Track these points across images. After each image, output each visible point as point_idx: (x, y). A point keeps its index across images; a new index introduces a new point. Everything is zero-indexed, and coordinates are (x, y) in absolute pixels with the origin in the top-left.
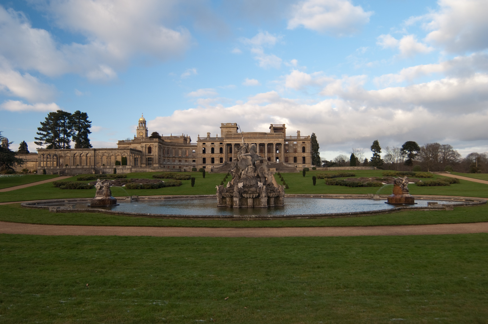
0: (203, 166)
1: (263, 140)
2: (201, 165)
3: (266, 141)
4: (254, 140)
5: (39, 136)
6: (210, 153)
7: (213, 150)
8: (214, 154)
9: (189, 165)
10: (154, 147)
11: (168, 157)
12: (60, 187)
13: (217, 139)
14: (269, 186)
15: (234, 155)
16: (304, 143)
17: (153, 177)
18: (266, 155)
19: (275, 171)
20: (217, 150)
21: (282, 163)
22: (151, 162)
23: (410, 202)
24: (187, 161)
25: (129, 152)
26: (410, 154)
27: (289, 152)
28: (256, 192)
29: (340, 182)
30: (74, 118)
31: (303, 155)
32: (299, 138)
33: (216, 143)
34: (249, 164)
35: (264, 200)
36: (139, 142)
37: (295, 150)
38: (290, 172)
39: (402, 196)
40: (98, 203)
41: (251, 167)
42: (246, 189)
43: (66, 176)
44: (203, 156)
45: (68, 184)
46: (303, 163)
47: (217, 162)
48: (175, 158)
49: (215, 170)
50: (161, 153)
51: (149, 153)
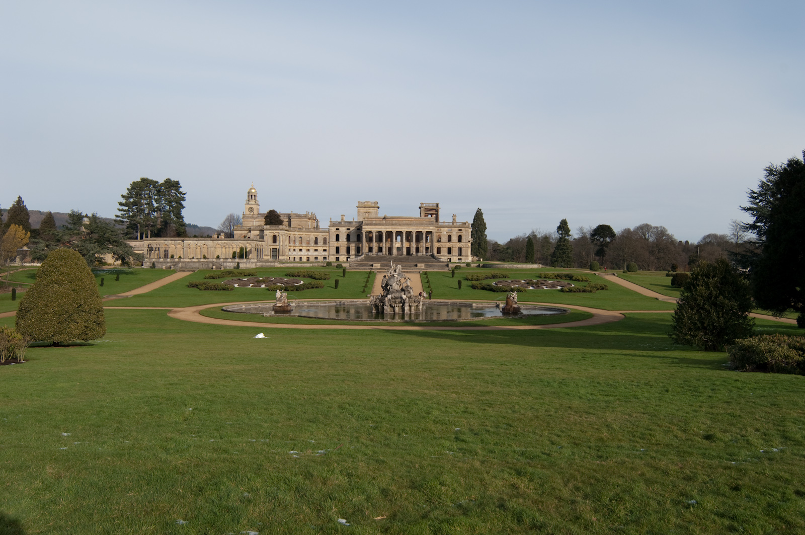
0: (336, 257)
1: (409, 227)
2: (333, 255)
3: (414, 229)
4: (399, 227)
6: (345, 240)
7: (348, 237)
8: (349, 243)
9: (318, 255)
10: (280, 236)
11: (294, 246)
12: (198, 288)
13: (354, 223)
14: (411, 298)
15: (375, 245)
16: (460, 230)
17: (287, 275)
18: (414, 245)
19: (423, 267)
20: (353, 238)
21: (432, 256)
22: (275, 253)
23: (516, 311)
24: (316, 250)
25: (254, 244)
26: (603, 241)
27: (442, 241)
28: (401, 302)
29: (486, 286)
30: (163, 188)
31: (459, 245)
32: (455, 224)
33: (352, 229)
34: (396, 281)
35: (407, 308)
36: (261, 228)
37: (450, 239)
38: (440, 269)
39: (511, 307)
40: (279, 308)
41: (397, 284)
42: (394, 300)
43: (184, 271)
44: (336, 244)
45: (209, 285)
46: (459, 255)
47: (353, 252)
48: (302, 247)
49: (353, 264)
50: (287, 243)
51: (273, 243)
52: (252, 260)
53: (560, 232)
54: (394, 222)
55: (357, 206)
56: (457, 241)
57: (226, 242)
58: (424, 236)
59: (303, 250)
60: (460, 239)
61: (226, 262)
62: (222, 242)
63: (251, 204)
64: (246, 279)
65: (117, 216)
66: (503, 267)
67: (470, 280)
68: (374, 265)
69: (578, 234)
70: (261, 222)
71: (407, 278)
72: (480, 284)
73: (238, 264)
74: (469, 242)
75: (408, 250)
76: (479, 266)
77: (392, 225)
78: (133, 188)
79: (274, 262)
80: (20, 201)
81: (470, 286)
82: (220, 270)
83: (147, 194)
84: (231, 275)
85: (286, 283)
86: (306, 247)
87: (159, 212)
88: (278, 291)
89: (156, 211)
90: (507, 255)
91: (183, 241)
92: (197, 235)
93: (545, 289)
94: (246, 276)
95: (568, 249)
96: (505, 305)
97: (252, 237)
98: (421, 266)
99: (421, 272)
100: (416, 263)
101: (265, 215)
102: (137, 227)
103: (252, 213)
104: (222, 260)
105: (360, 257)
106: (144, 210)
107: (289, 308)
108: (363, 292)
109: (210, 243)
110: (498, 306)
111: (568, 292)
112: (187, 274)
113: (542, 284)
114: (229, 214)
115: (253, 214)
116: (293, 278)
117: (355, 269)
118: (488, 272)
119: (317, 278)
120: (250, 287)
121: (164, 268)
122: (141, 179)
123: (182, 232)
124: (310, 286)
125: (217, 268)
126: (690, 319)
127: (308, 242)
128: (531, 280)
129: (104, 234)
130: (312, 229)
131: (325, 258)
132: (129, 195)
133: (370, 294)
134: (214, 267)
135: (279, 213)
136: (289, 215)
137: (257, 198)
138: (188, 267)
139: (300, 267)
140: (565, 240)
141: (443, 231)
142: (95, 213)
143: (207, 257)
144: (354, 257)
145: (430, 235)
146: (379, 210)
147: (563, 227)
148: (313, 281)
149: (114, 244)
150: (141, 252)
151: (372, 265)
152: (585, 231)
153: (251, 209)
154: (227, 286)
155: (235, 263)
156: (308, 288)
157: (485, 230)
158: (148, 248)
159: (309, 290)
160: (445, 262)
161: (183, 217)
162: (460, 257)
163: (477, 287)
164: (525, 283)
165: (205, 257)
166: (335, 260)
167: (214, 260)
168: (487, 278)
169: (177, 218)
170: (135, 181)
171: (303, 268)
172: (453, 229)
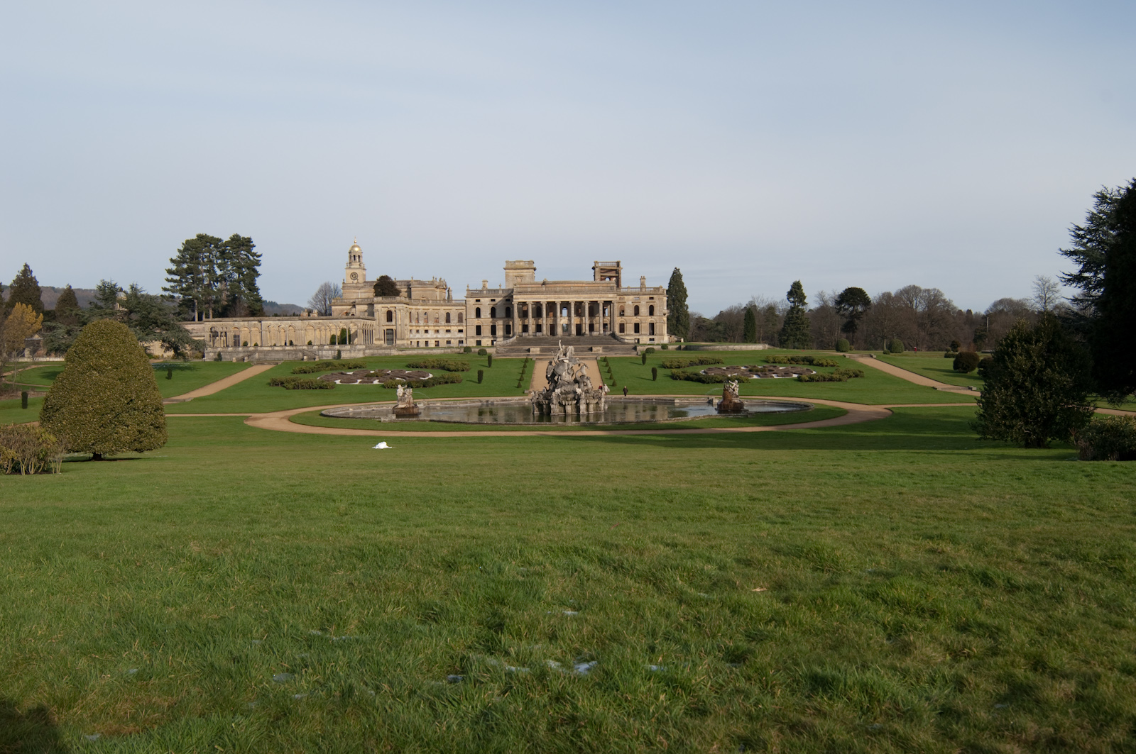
0: (476, 340)
1: (580, 295)
2: (473, 337)
3: (586, 299)
4: (565, 295)
5: (168, 285)
6: (489, 316)
7: (493, 311)
8: (495, 320)
9: (451, 338)
10: (398, 311)
11: (416, 326)
12: (284, 387)
13: (501, 292)
14: (588, 393)
15: (531, 322)
16: (652, 298)
17: (409, 366)
18: (586, 320)
19: (601, 352)
20: (500, 312)
21: (613, 335)
22: (391, 335)
23: (738, 408)
24: (448, 331)
25: (360, 323)
26: (853, 311)
27: (626, 314)
28: (574, 399)
29: (691, 376)
30: (229, 248)
31: (650, 319)
32: (644, 290)
33: (498, 300)
34: (567, 368)
35: (583, 407)
36: (369, 302)
37: (637, 311)
38: (625, 354)
39: (731, 402)
40: (402, 411)
41: (568, 372)
42: (564, 396)
43: (262, 364)
44: (477, 322)
45: (299, 382)
46: (650, 334)
47: (500, 332)
48: (428, 326)
49: (501, 350)
50: (407, 321)
51: (388, 321)
52: (359, 347)
53: (792, 299)
54: (558, 289)
55: (505, 267)
56: (648, 313)
57: (321, 321)
58: (601, 308)
59: (430, 332)
60: (651, 311)
61: (322, 350)
62: (316, 321)
63: (354, 269)
64: (351, 373)
65: (165, 289)
66: (714, 349)
67: (668, 368)
68: (531, 349)
69: (816, 302)
70: (369, 293)
71: (581, 365)
72: (683, 372)
73: (339, 352)
74: (665, 314)
75: (579, 327)
76: (679, 348)
77: (556, 292)
78: (186, 249)
79: (390, 349)
80: (27, 270)
81: (668, 376)
82: (313, 361)
83: (206, 257)
84: (330, 367)
85: (408, 377)
86: (434, 326)
87: (224, 282)
88: (400, 386)
89: (220, 281)
90: (717, 334)
91: (260, 322)
92: (279, 314)
93: (775, 377)
94: (351, 368)
95: (803, 323)
96: (722, 400)
97: (357, 314)
98: (598, 350)
99: (599, 358)
100: (590, 346)
101: (375, 284)
102: (194, 304)
103: (356, 281)
104: (315, 347)
105: (511, 340)
106: (203, 280)
107: (415, 410)
108: (518, 387)
109: (298, 323)
110: (710, 402)
111: (808, 381)
112: (266, 367)
113: (770, 370)
114: (322, 283)
115: (358, 282)
116: (417, 370)
117: (504, 356)
118: (693, 356)
119: (452, 369)
120: (357, 383)
121: (234, 360)
122: (198, 236)
123: (257, 309)
124: (442, 380)
125: (309, 359)
126: (1003, 402)
127: (437, 320)
128: (755, 367)
129: (149, 313)
130: (442, 302)
131: (461, 342)
132: (181, 258)
133: (527, 389)
134: (305, 357)
135: (394, 280)
136: (408, 282)
137: (363, 260)
138: (268, 358)
139: (426, 355)
140: (799, 310)
141: (628, 300)
142: (135, 283)
143: (294, 343)
144: (502, 339)
145: (609, 306)
146: (535, 272)
147: (796, 292)
148: (447, 374)
149: (163, 327)
150: (202, 338)
151: (529, 350)
152: (827, 297)
153: (354, 276)
154: (325, 383)
155: (335, 350)
156: (440, 384)
157: (685, 299)
158: (211, 332)
159: (441, 386)
160: (632, 344)
161: (258, 289)
162: (652, 337)
163: (679, 377)
164: (746, 370)
165: (291, 344)
166: (475, 345)
167: (305, 348)
168: (692, 364)
169: (250, 290)
170: (189, 239)
171: (431, 355)
172: (641, 296)
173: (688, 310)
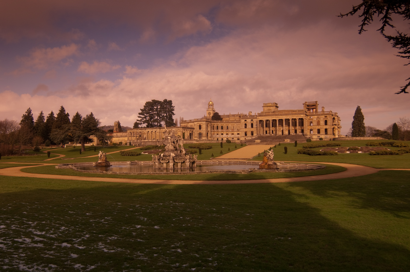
0: (245, 138)
1: (288, 116)
2: (243, 137)
3: (290, 117)
4: (280, 116)
6: (250, 127)
7: (252, 125)
8: (253, 128)
9: (234, 137)
10: (203, 125)
11: (217, 132)
13: (255, 116)
15: (265, 129)
16: (326, 117)
17: (189, 148)
18: (292, 128)
21: (304, 135)
22: (200, 135)
24: (233, 134)
27: (313, 125)
31: (325, 127)
32: (323, 113)
33: (254, 120)
37: (318, 123)
44: (245, 130)
48: (223, 132)
50: (210, 129)
51: (200, 129)
54: (277, 113)
55: (263, 106)
56: (324, 124)
58: (298, 122)
59: (224, 134)
60: (326, 123)
63: (210, 111)
67: (306, 148)
75: (290, 131)
77: (276, 115)
86: (226, 132)
93: (360, 153)
98: (288, 141)
105: (255, 137)
111: (375, 155)
112: (138, 148)
121: (133, 145)
122: (152, 100)
127: (227, 129)
130: (230, 121)
131: (238, 139)
132: (143, 108)
134: (158, 144)
141: (314, 118)
153: (210, 114)
157: (363, 120)
162: (326, 135)
170: (148, 101)
172: (320, 116)
173: (365, 125)
